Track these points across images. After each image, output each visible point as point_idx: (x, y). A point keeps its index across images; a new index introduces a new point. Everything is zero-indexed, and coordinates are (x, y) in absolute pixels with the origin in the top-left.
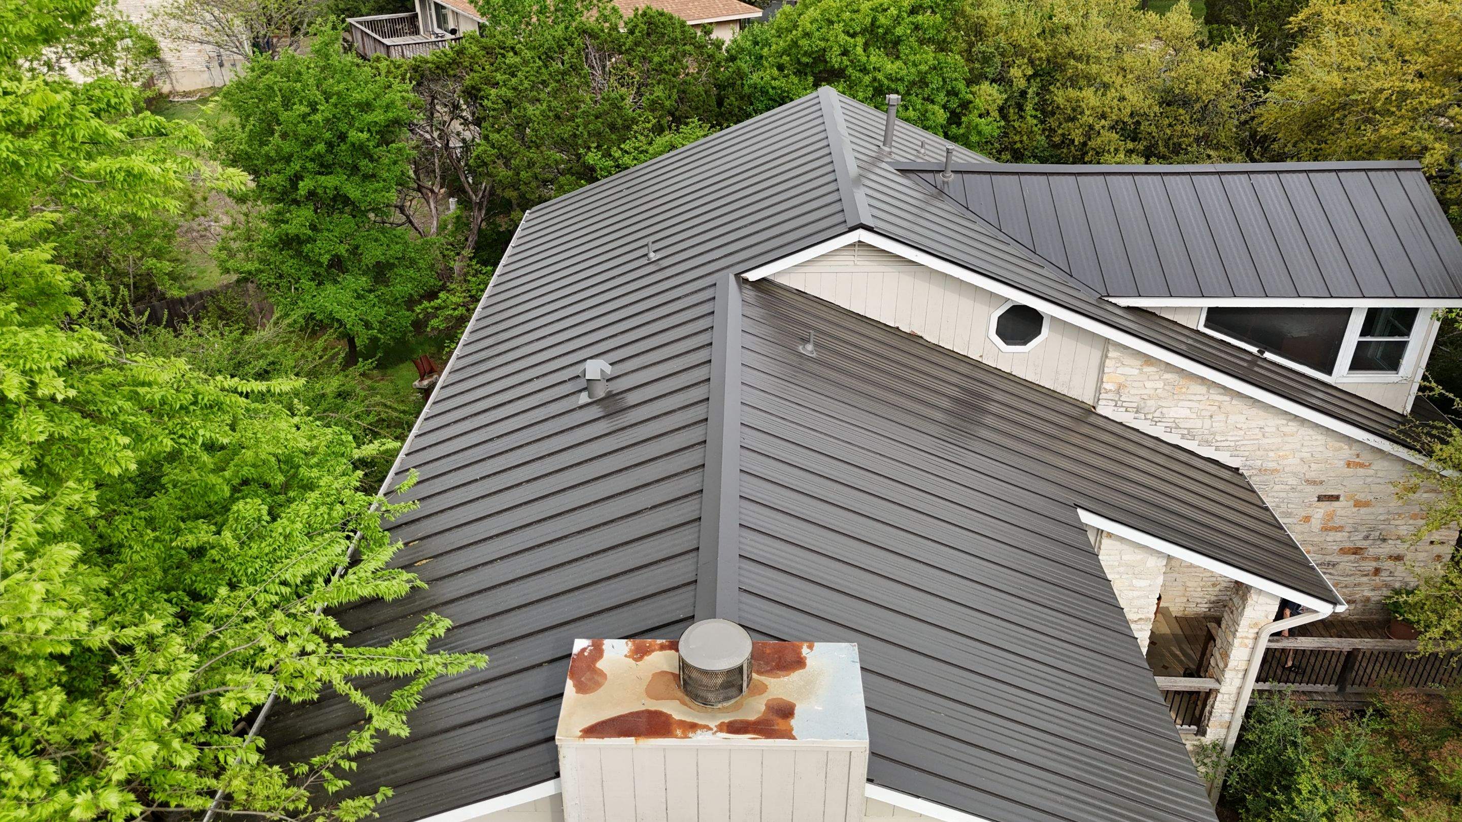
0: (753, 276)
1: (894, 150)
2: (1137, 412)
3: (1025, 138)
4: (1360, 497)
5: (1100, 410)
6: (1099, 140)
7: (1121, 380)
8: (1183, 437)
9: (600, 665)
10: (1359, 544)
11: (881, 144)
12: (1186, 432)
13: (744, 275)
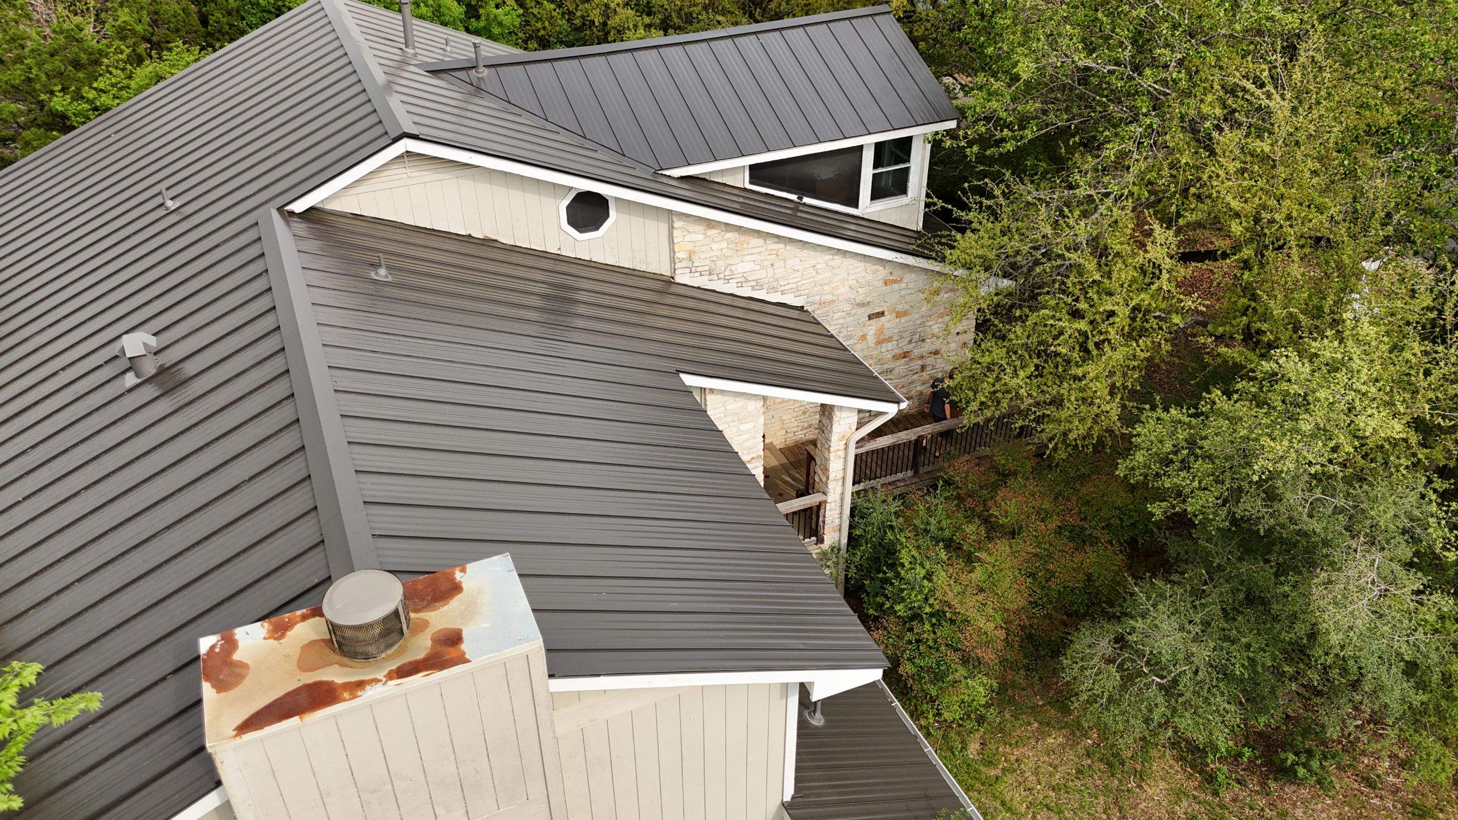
0: (299, 207)
1: (418, 51)
2: (710, 274)
3: (547, 24)
4: (900, 308)
5: (678, 279)
6: (617, 19)
7: (690, 247)
8: (753, 288)
9: (237, 656)
10: (906, 350)
11: (403, 46)
12: (754, 283)
13: (288, 208)
